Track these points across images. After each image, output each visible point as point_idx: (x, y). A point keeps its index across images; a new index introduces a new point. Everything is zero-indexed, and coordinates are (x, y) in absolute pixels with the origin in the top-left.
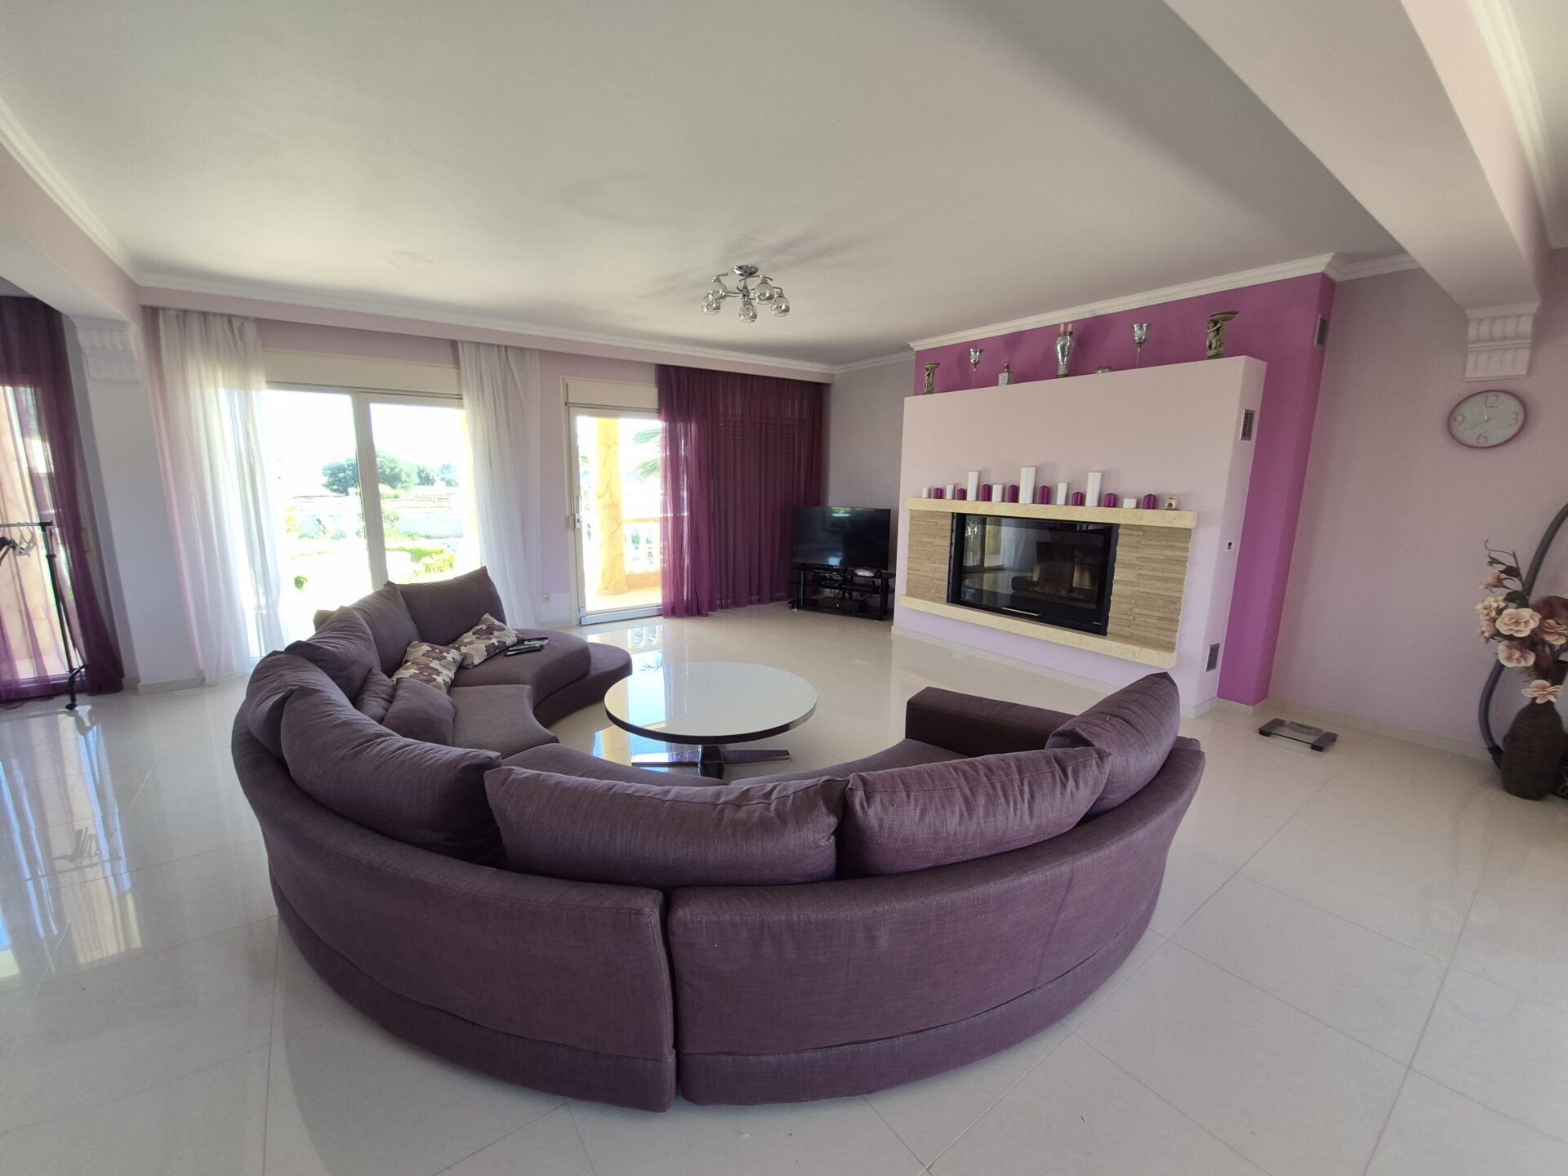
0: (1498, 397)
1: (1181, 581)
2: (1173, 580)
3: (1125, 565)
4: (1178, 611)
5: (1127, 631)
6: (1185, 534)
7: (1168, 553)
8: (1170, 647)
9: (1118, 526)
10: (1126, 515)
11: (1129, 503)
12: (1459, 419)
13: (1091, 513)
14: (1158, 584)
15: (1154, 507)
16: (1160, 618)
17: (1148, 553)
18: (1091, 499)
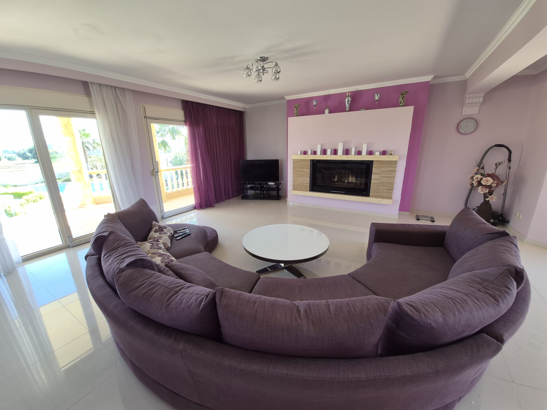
0: (470, 120)
1: (394, 177)
2: (391, 177)
3: (376, 174)
4: (393, 187)
5: (376, 194)
6: (395, 162)
7: (390, 169)
8: (390, 198)
9: (373, 161)
10: (376, 157)
11: (377, 154)
12: (460, 126)
13: (364, 157)
14: (387, 179)
15: (385, 155)
16: (387, 189)
17: (383, 169)
18: (364, 153)
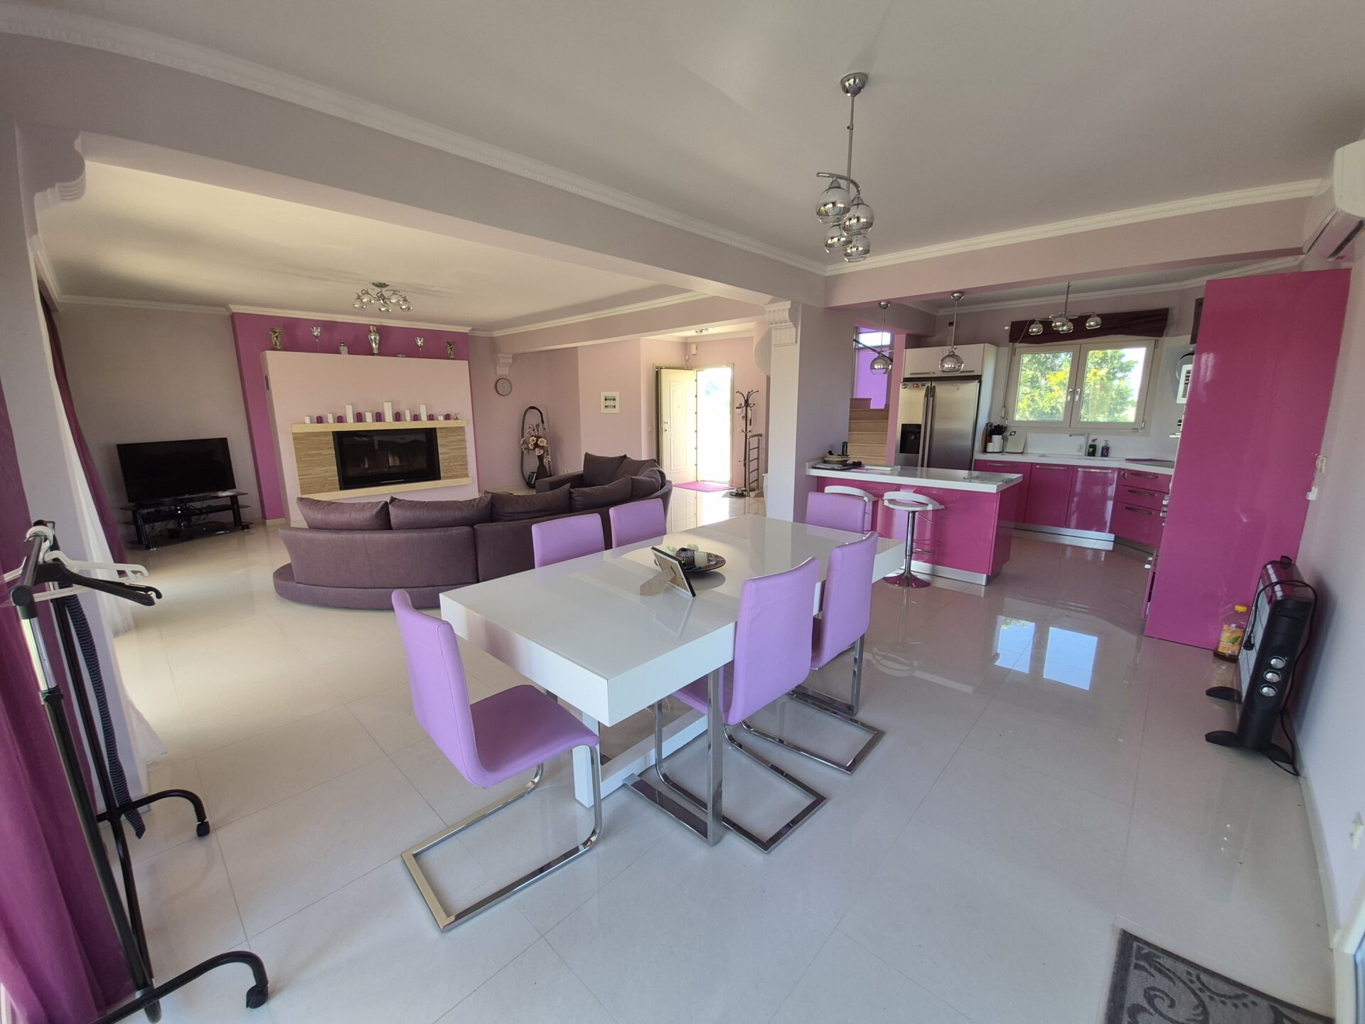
0: (505, 381)
1: (465, 448)
2: (463, 448)
3: (444, 446)
4: (466, 460)
5: (449, 474)
6: (462, 429)
7: (458, 437)
8: (467, 476)
9: (435, 429)
10: (439, 423)
11: (441, 418)
12: (498, 386)
13: (424, 424)
14: (457, 451)
15: (449, 419)
16: (460, 465)
17: (451, 439)
18: (424, 417)
